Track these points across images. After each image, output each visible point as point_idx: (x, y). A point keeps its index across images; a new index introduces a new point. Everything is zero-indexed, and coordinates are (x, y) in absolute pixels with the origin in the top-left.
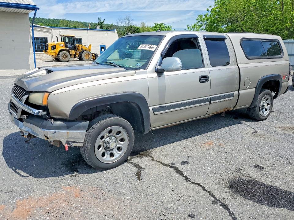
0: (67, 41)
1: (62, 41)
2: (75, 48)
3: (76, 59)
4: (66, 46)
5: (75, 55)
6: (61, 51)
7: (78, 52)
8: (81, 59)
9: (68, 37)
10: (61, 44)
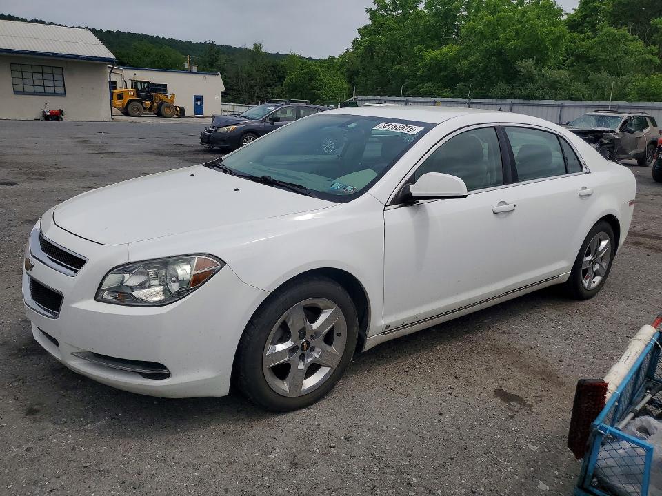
0: (139, 88)
1: (132, 88)
2: (151, 99)
3: (153, 114)
4: (138, 95)
5: (151, 108)
6: (131, 101)
7: (155, 105)
8: (159, 114)
9: (141, 82)
10: (130, 91)
